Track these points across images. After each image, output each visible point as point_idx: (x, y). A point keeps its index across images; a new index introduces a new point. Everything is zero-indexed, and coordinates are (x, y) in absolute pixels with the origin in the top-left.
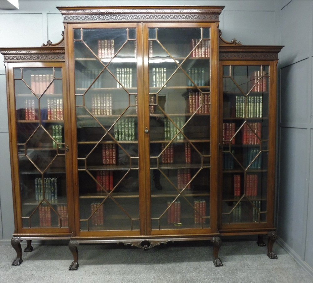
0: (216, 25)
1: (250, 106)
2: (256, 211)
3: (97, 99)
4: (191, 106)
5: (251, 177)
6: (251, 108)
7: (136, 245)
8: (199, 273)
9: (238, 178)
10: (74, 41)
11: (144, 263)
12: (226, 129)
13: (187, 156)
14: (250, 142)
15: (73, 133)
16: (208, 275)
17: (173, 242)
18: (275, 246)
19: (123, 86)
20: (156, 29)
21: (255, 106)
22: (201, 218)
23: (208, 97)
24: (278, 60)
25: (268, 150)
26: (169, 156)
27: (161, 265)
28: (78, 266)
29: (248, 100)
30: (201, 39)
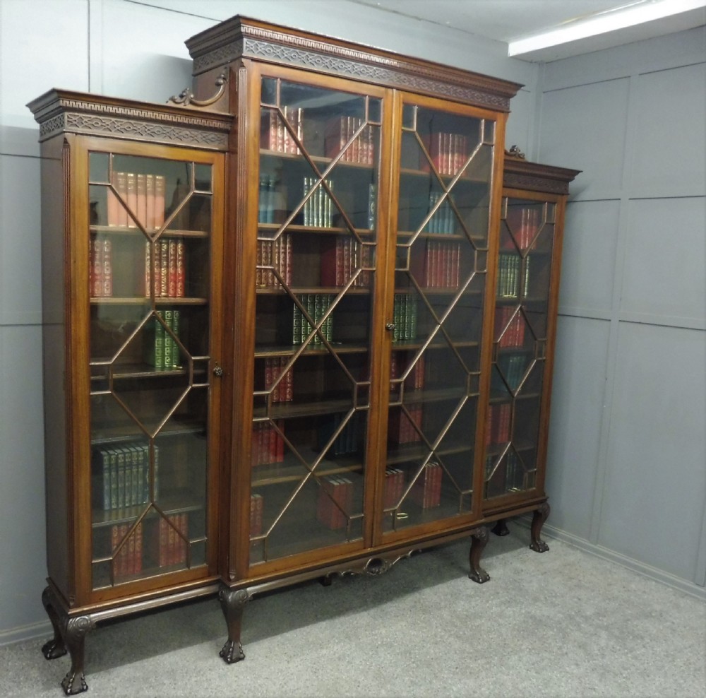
0: (504, 118)
10: (261, 106)
13: (417, 373)
20: (415, 107)
24: (568, 194)
25: (544, 358)
30: (480, 141)
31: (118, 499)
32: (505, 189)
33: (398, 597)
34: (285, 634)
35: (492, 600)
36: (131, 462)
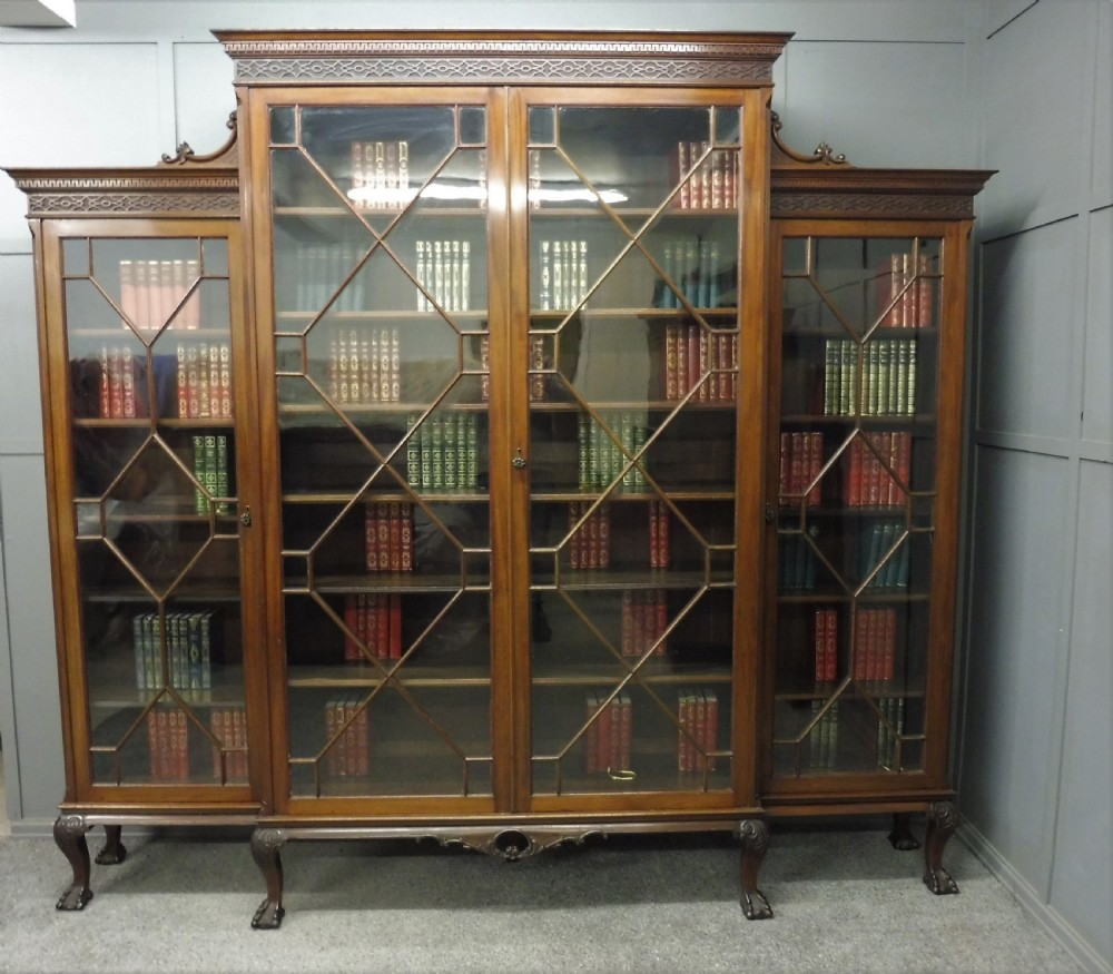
0: (762, 98)
1: (875, 376)
2: (887, 731)
3: (348, 347)
4: (670, 375)
5: (872, 617)
6: (877, 381)
7: (478, 846)
8: (692, 940)
9: (826, 622)
10: (271, 148)
11: (506, 904)
12: (790, 455)
13: (654, 543)
14: (873, 498)
15: (265, 465)
16: (725, 950)
17: (605, 837)
18: (951, 850)
19: (439, 302)
20: (554, 110)
21: (891, 375)
22: (699, 756)
23: (729, 344)
24: (974, 218)
25: (933, 529)
26: (593, 544)
27: (562, 912)
28: (281, 913)
29: (868, 356)
31: (154, 679)
35: (733, 951)
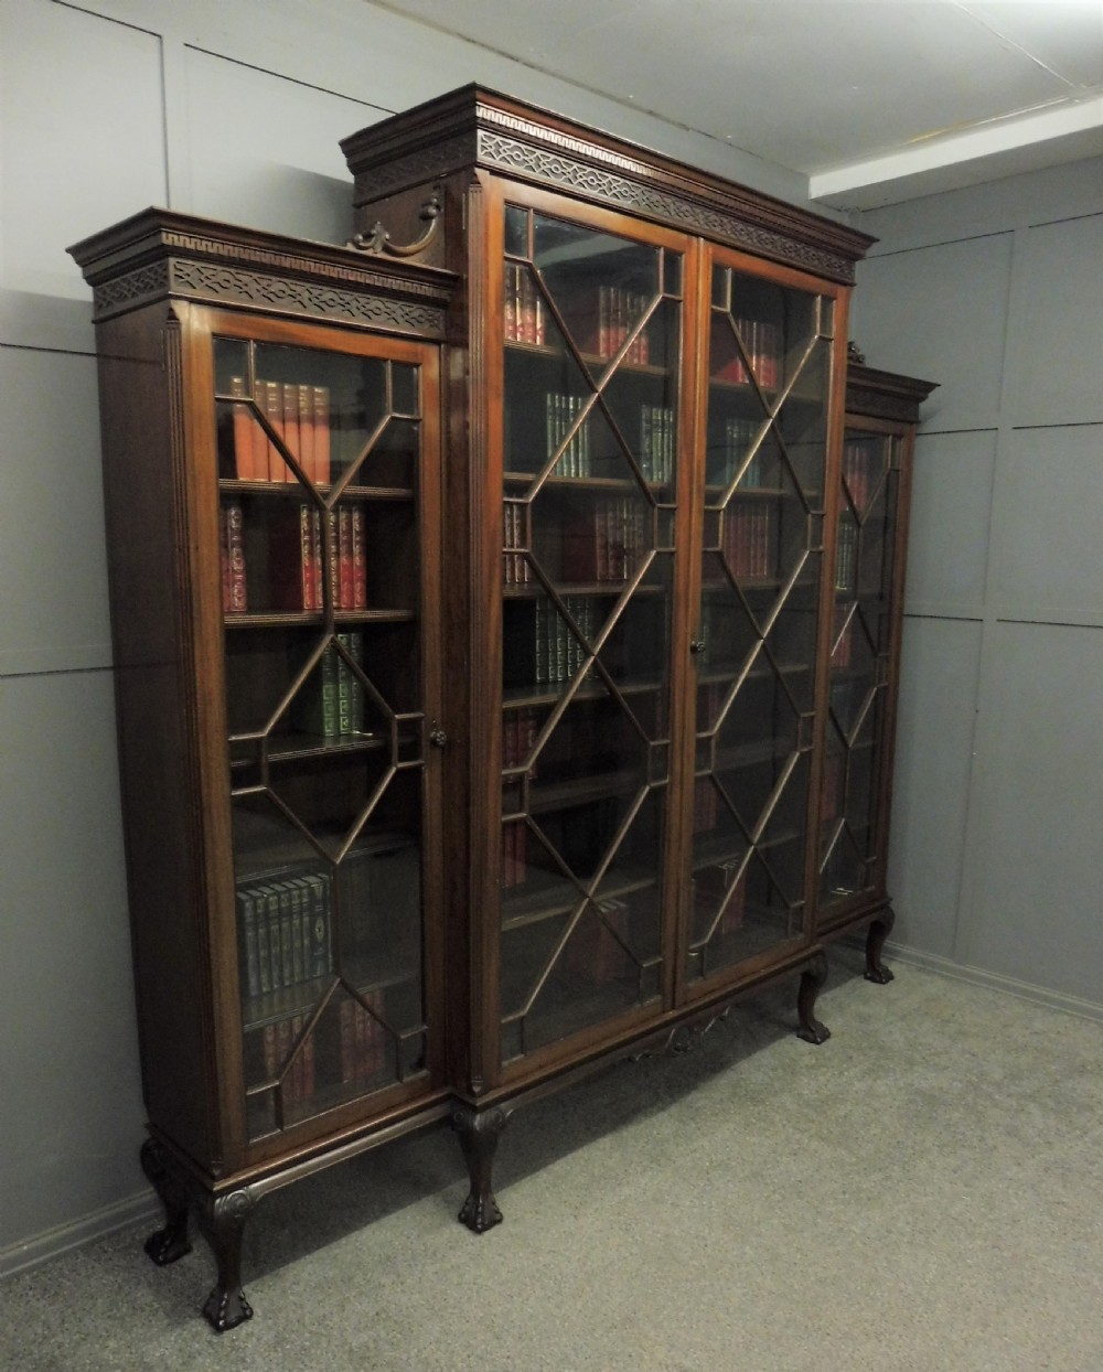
0: (845, 296)
10: (506, 259)
20: (728, 273)
25: (886, 684)
30: (815, 333)
31: (270, 975)
32: (849, 415)
33: (704, 1081)
34: (550, 1167)
35: (847, 1070)
36: (290, 907)
